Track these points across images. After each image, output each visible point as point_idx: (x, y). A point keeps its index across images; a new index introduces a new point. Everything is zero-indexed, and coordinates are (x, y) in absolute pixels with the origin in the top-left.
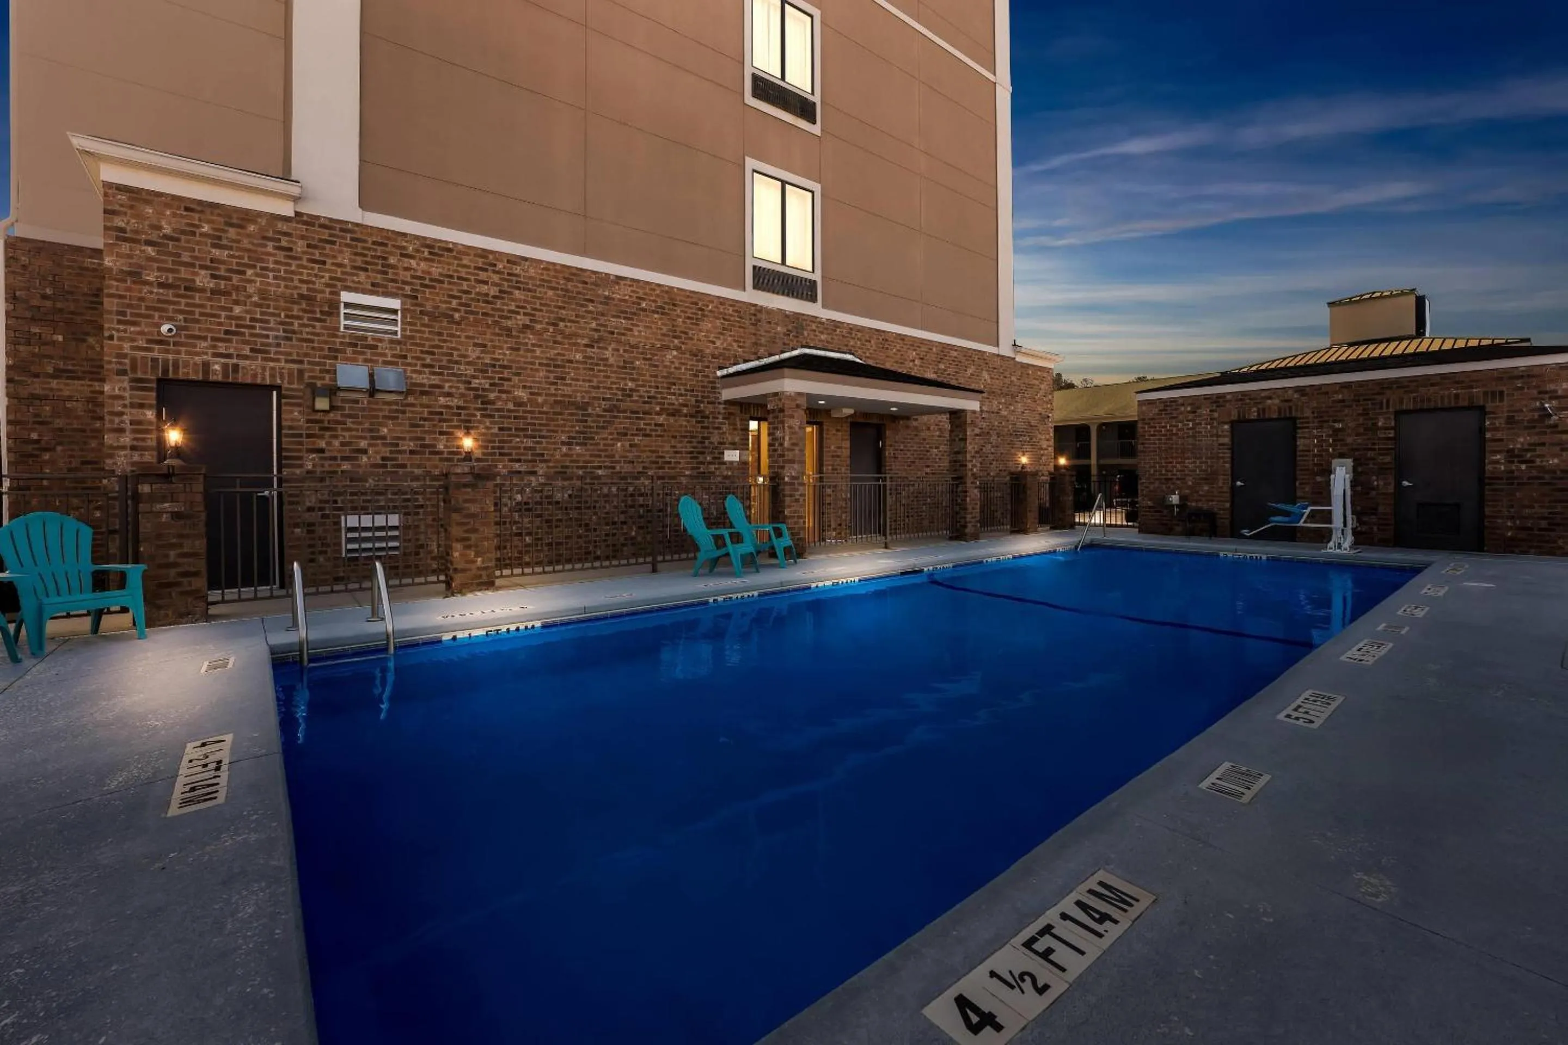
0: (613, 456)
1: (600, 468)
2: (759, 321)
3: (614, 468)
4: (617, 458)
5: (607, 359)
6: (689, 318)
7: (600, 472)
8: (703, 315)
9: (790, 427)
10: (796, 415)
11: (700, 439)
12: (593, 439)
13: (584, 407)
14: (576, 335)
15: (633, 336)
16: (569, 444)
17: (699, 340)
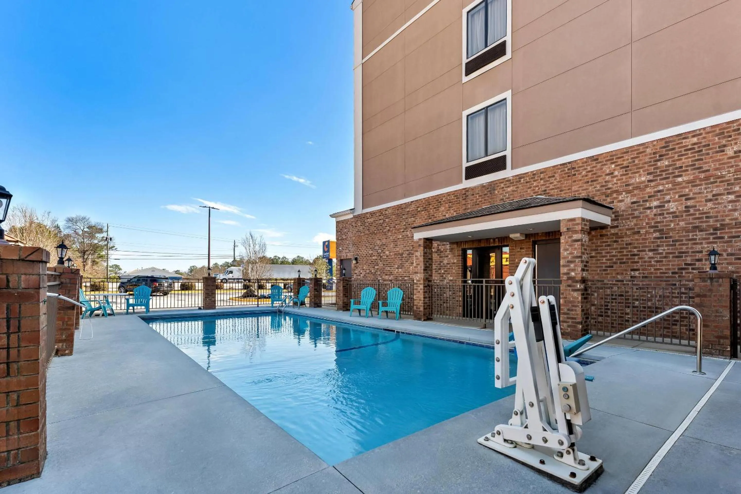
0: (409, 272)
1: (405, 277)
2: (468, 196)
3: (409, 277)
4: (411, 273)
5: (408, 235)
6: (435, 208)
7: (406, 278)
8: (441, 205)
9: (416, 256)
10: (419, 250)
11: (439, 263)
12: (404, 266)
13: (402, 254)
14: (400, 229)
15: (416, 223)
16: (398, 268)
17: (439, 217)
